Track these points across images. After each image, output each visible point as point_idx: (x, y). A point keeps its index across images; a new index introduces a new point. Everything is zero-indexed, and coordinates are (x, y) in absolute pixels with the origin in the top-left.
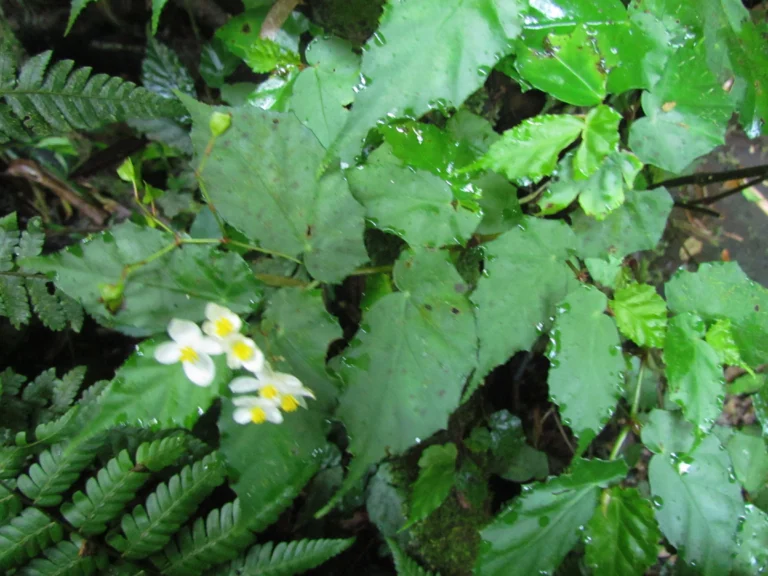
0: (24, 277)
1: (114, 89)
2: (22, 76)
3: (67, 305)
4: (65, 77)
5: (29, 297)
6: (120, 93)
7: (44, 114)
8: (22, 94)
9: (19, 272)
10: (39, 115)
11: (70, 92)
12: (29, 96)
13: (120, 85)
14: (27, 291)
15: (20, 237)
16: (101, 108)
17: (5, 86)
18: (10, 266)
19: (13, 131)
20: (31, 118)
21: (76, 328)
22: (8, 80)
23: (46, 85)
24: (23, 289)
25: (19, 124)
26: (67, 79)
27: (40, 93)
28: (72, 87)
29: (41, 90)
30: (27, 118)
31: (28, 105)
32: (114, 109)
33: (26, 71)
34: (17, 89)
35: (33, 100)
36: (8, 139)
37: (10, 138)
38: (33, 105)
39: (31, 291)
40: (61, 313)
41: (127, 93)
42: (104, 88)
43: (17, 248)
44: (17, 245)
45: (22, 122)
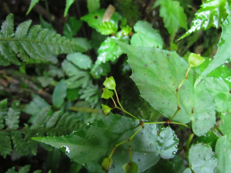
0: (10, 131)
1: (57, 40)
2: (17, 32)
3: (31, 143)
4: (37, 33)
5: (12, 141)
6: (59, 42)
7: (27, 51)
8: (17, 40)
9: (7, 129)
10: (25, 51)
11: (39, 40)
12: (20, 42)
13: (60, 38)
14: (11, 138)
15: (8, 111)
16: (52, 48)
17: (9, 36)
18: (3, 126)
19: (12, 59)
20: (21, 53)
21: (34, 153)
22: (10, 34)
23: (28, 37)
24: (9, 137)
25: (14, 56)
26: (38, 34)
27: (26, 41)
28: (40, 38)
29: (26, 39)
30: (19, 53)
31: (19, 46)
32: (57, 49)
33: (19, 29)
34: (14, 38)
35: (22, 44)
36: (9, 64)
37: (10, 63)
38: (22, 46)
39: (13, 138)
40: (28, 147)
41: (62, 42)
42: (53, 39)
43: (6, 117)
44: (6, 115)
45: (16, 55)
